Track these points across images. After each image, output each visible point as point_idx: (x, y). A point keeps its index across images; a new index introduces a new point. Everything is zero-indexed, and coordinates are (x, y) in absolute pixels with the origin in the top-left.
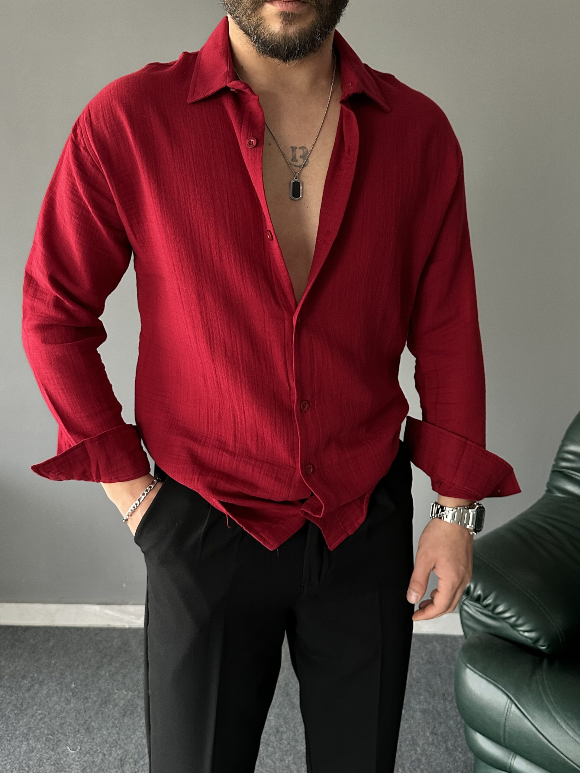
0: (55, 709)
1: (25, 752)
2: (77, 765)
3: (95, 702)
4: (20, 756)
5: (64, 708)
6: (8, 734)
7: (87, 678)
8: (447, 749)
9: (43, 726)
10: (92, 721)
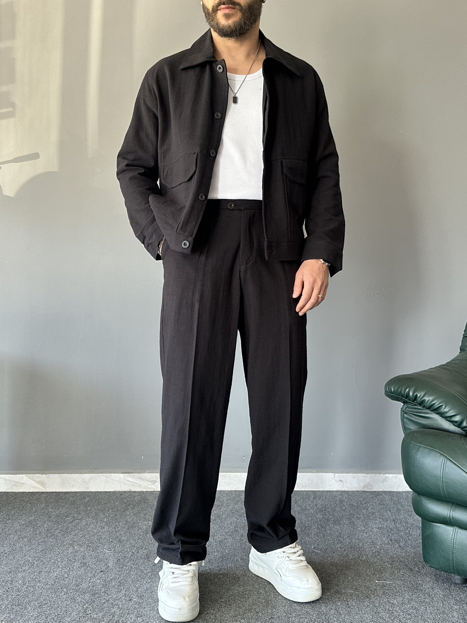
0: (93, 531)
1: (71, 553)
2: (113, 558)
3: (123, 528)
4: (68, 555)
5: (99, 531)
6: (58, 544)
7: (115, 516)
8: (400, 546)
9: (84, 540)
10: (122, 537)
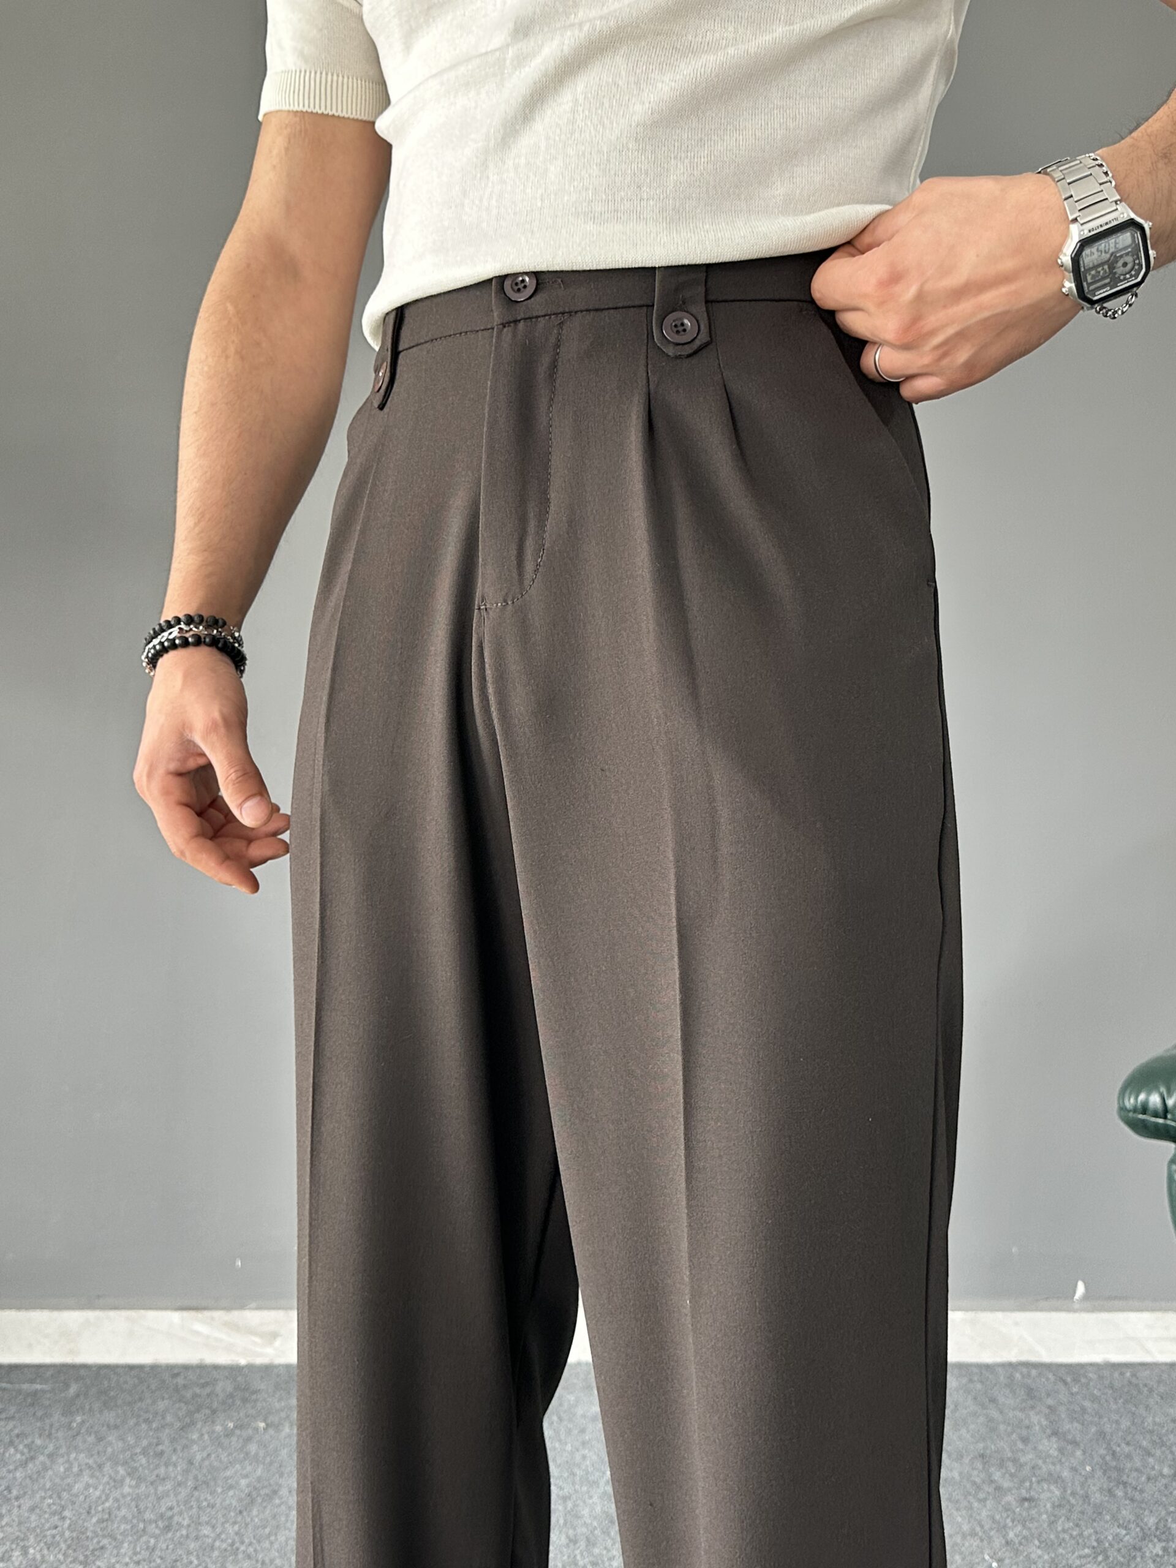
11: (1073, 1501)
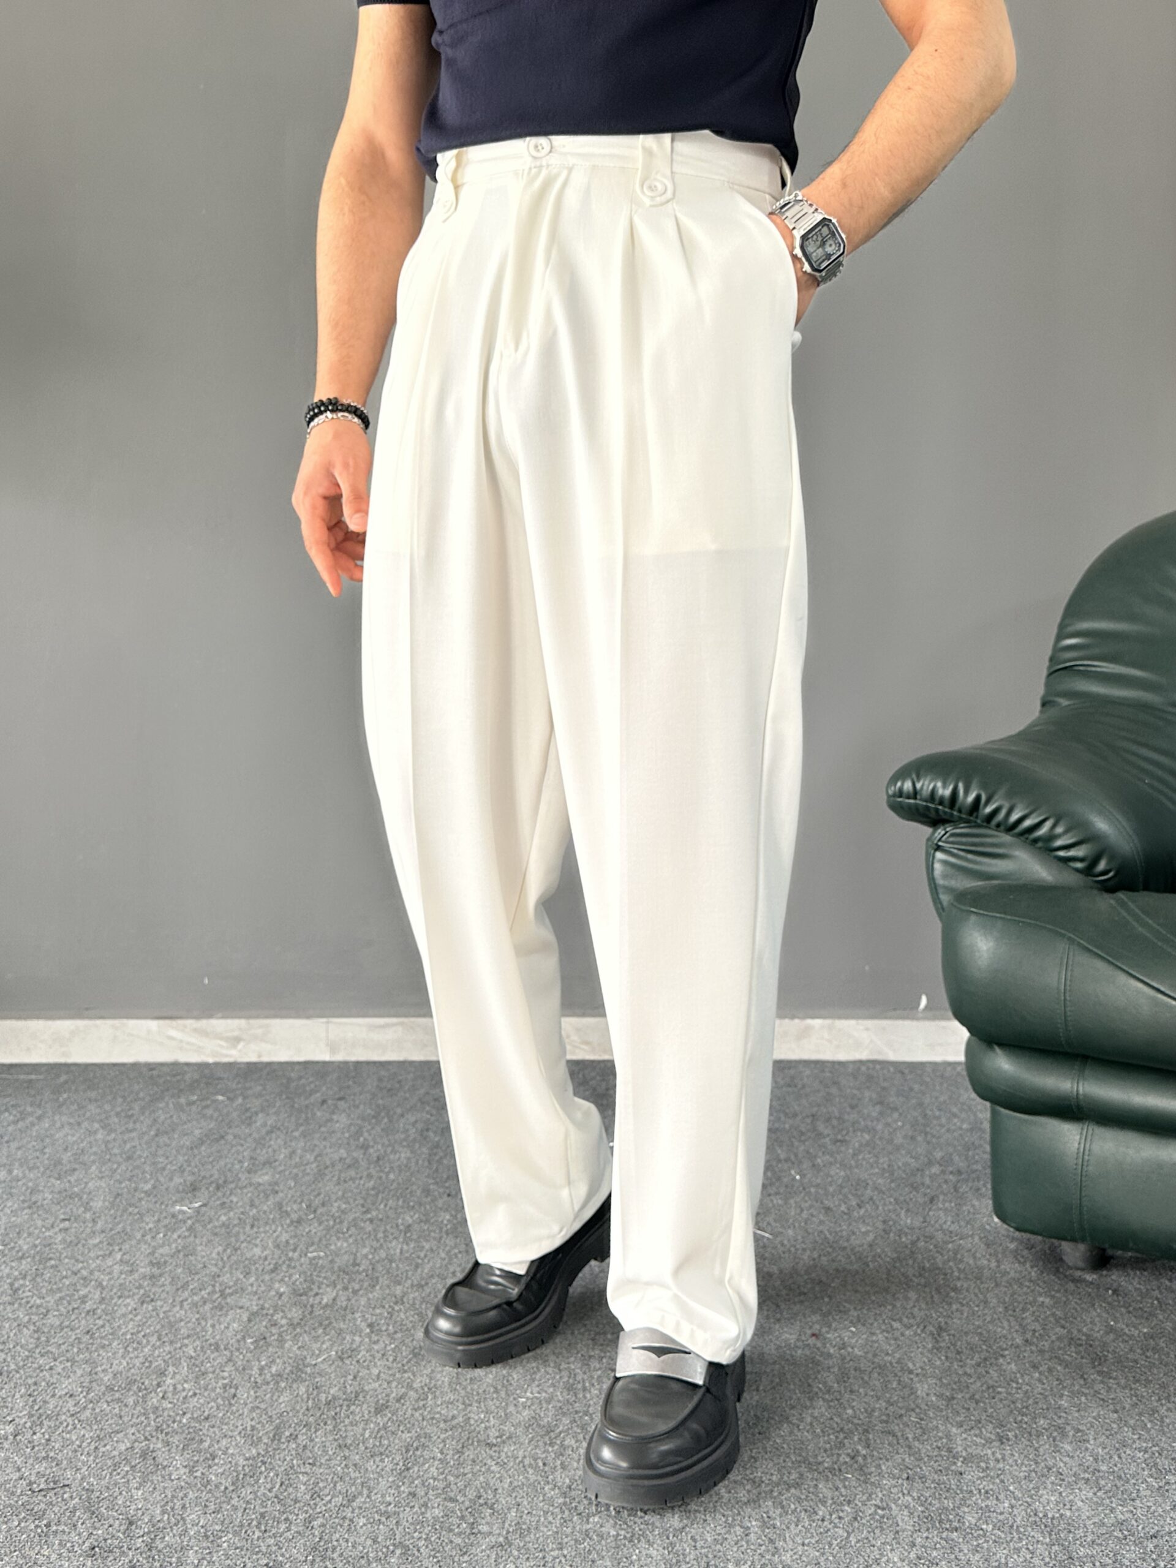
11: (878, 1142)
